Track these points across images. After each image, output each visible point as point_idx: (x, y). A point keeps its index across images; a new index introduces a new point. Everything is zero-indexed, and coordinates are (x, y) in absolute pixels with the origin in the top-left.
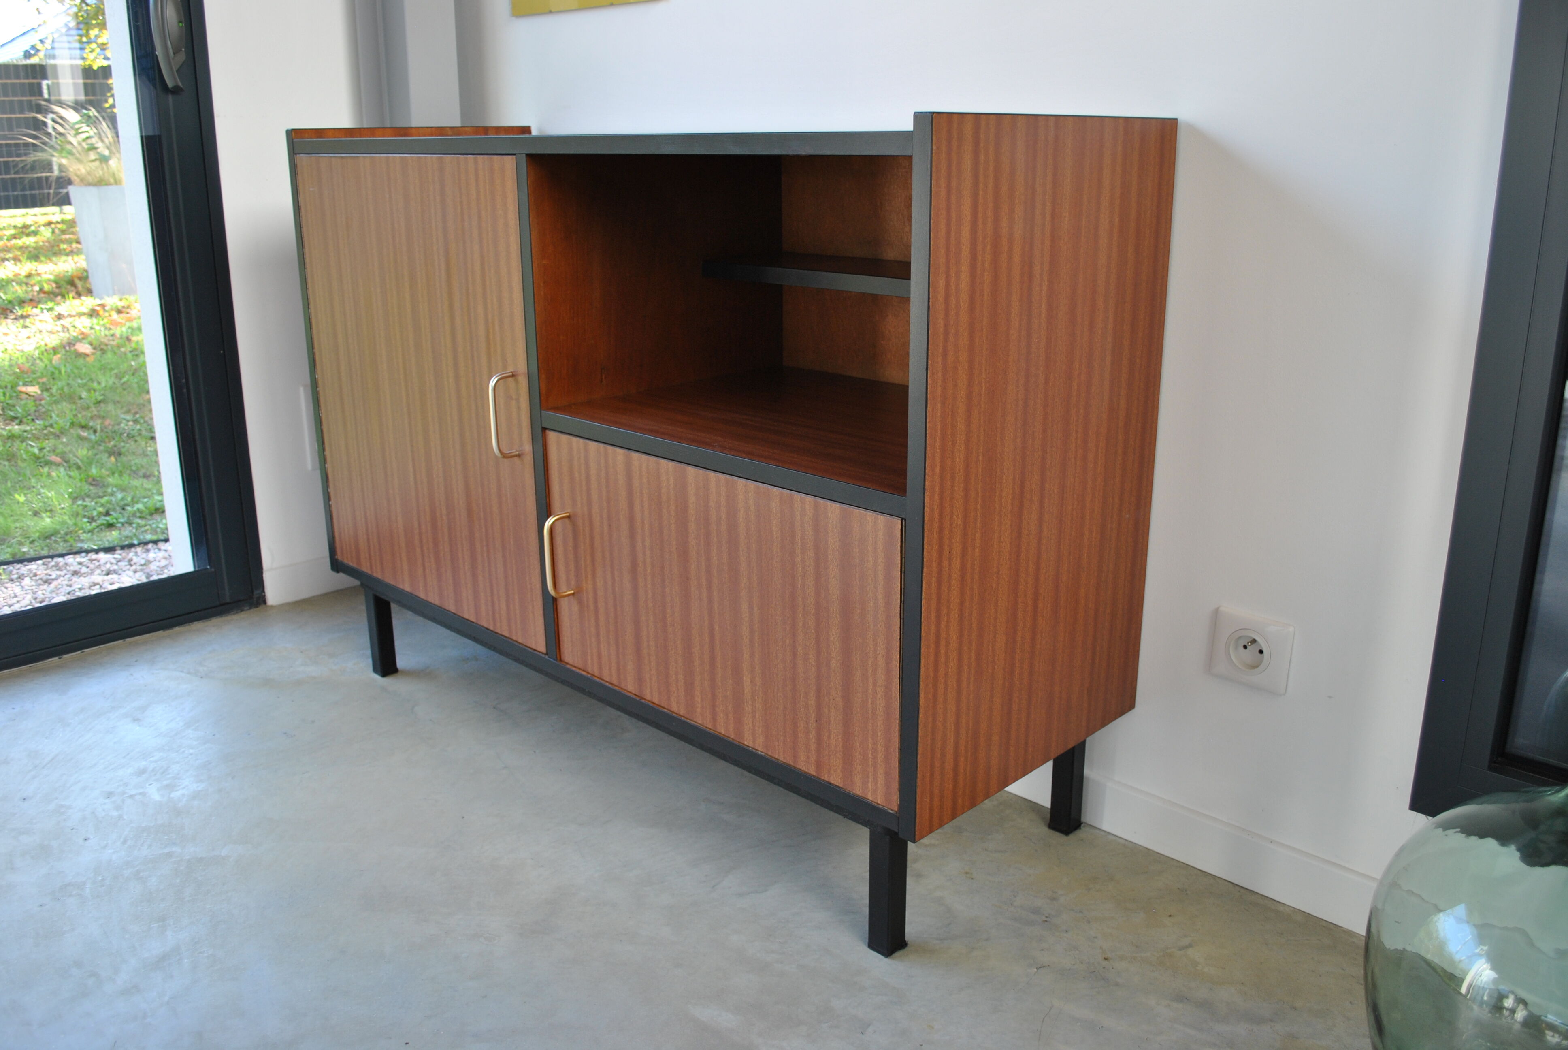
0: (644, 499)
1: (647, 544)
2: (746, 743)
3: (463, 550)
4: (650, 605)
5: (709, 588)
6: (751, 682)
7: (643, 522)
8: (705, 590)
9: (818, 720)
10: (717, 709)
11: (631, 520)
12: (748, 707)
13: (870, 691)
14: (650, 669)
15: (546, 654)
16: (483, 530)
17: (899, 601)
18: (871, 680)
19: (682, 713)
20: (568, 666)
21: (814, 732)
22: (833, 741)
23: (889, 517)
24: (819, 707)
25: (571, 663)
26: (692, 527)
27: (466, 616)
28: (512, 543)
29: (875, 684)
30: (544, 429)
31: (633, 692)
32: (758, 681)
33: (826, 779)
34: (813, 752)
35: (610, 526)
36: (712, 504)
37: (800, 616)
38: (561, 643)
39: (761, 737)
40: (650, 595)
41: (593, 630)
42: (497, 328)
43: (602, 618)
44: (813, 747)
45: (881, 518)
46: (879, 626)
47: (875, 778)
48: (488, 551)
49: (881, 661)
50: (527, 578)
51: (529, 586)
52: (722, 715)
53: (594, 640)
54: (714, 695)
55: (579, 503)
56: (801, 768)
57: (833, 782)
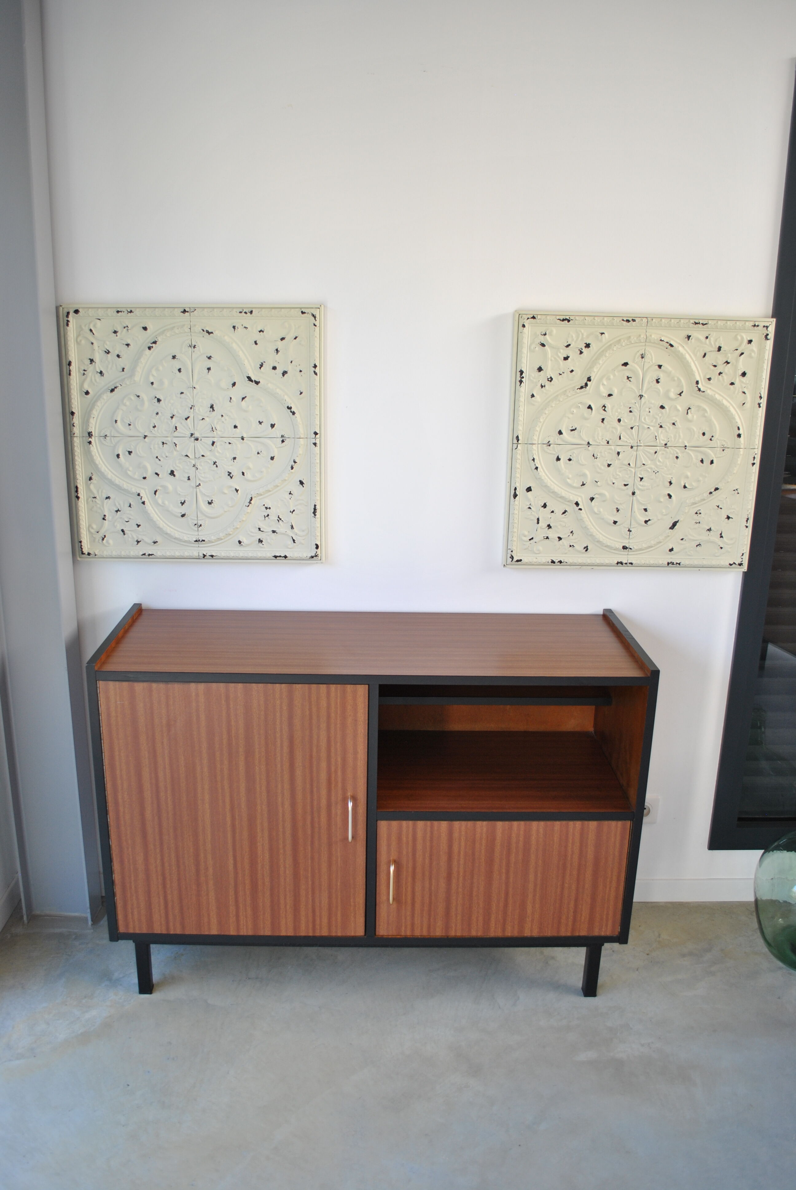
0: (462, 842)
1: (462, 862)
2: (525, 935)
3: (285, 898)
4: (460, 890)
5: (508, 872)
6: (532, 907)
7: (459, 852)
8: (504, 874)
9: (575, 912)
10: (506, 926)
11: (449, 853)
12: (528, 919)
13: (607, 891)
14: (456, 921)
15: (365, 935)
16: (310, 883)
19: (480, 935)
20: (383, 936)
21: (571, 918)
22: (583, 918)
23: (624, 821)
24: (576, 906)
25: (385, 934)
26: (498, 848)
27: (283, 933)
30: (377, 821)
31: (441, 935)
32: (537, 906)
33: (577, 934)
34: (570, 926)
35: (431, 859)
36: (514, 835)
37: (568, 871)
38: (377, 927)
39: (536, 930)
40: (461, 885)
41: (408, 913)
42: (339, 773)
43: (418, 906)
44: (570, 923)
45: (620, 823)
46: (615, 864)
47: (607, 925)
49: (615, 878)
50: (352, 900)
51: (352, 904)
52: (509, 928)
53: (409, 918)
54: (505, 920)
55: (404, 853)
56: (561, 935)
57: (581, 935)
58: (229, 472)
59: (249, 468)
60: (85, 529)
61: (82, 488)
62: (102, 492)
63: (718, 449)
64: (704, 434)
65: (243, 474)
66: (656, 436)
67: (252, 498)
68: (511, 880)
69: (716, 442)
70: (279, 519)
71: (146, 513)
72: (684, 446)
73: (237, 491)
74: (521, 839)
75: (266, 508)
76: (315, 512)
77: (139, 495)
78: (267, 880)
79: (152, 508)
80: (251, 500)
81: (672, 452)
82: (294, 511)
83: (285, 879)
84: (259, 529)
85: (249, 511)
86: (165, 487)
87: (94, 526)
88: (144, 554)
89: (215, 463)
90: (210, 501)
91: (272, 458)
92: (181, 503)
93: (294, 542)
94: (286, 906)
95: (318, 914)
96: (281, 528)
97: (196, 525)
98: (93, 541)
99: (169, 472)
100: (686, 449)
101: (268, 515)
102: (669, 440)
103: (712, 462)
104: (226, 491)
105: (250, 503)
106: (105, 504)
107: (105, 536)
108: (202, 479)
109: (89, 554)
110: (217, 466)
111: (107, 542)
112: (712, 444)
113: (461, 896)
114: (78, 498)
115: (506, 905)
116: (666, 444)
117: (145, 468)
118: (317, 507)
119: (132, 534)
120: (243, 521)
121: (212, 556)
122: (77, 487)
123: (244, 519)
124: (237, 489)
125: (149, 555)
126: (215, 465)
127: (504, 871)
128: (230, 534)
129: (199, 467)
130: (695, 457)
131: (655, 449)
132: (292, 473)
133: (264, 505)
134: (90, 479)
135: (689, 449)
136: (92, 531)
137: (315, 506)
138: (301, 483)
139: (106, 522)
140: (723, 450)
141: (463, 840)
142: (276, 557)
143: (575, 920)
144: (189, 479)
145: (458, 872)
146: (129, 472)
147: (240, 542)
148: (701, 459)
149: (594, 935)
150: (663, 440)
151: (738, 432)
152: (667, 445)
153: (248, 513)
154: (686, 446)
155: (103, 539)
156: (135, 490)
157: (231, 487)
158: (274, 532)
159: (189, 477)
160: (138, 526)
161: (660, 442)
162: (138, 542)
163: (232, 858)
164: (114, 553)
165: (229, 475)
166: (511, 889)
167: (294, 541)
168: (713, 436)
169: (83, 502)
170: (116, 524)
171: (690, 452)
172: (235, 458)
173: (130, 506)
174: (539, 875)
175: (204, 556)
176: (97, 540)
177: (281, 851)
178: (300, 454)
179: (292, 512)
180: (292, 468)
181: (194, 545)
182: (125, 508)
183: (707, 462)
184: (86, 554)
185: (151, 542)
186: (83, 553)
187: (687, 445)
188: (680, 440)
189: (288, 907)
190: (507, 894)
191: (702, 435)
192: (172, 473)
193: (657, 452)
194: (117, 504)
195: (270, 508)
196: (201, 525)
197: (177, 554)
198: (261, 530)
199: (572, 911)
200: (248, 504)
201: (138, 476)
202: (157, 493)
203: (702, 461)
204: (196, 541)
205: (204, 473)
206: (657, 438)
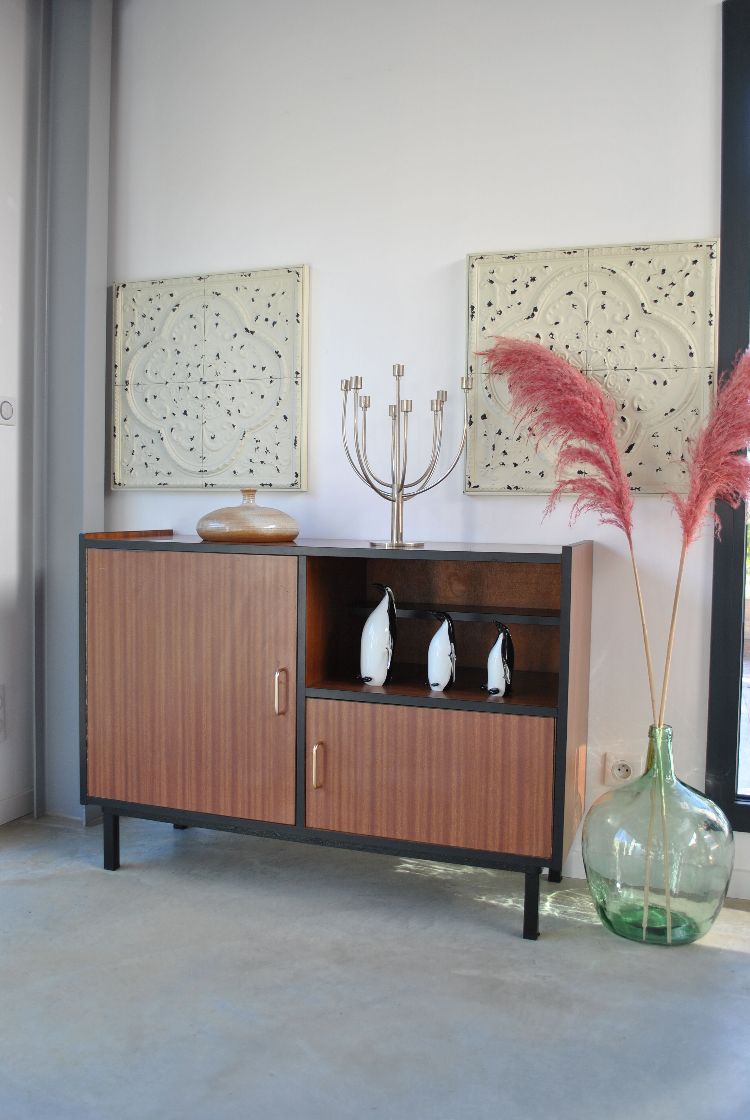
0: (384, 727)
1: (385, 750)
2: (451, 845)
3: (225, 774)
4: (384, 783)
5: (430, 767)
6: (457, 812)
7: (382, 739)
8: (427, 769)
9: (502, 822)
10: (431, 831)
11: (373, 740)
12: (454, 825)
13: (535, 801)
14: (381, 819)
15: (295, 825)
16: (246, 760)
17: (553, 755)
18: (535, 796)
19: (404, 839)
20: (313, 829)
21: (498, 830)
22: (511, 832)
23: (547, 718)
24: (502, 816)
25: (315, 827)
26: (419, 738)
27: (222, 813)
28: (272, 763)
29: (538, 797)
30: (306, 698)
31: (367, 834)
32: (462, 811)
33: (506, 851)
34: (498, 840)
35: (356, 744)
36: (434, 725)
37: (492, 772)
38: (307, 817)
39: (463, 840)
40: (385, 777)
41: (336, 804)
43: (344, 797)
44: (498, 837)
45: (543, 719)
46: (541, 769)
47: (536, 844)
48: (249, 771)
49: (542, 786)
50: (283, 783)
51: (284, 787)
52: (435, 834)
53: (336, 810)
54: (429, 825)
55: (331, 735)
56: (489, 850)
57: (510, 852)
58: (228, 410)
59: (244, 406)
60: (118, 463)
61: (119, 428)
62: (133, 431)
63: (671, 370)
64: (654, 355)
65: (239, 411)
66: (605, 360)
67: (245, 432)
68: (434, 777)
69: (669, 362)
70: (267, 451)
71: (163, 447)
72: (634, 368)
73: (234, 426)
74: (442, 729)
75: (257, 441)
76: (295, 444)
77: (159, 432)
78: (210, 752)
79: (169, 443)
80: (245, 434)
81: (623, 375)
82: (279, 443)
83: (225, 753)
84: (251, 460)
85: (243, 444)
86: (179, 425)
87: (126, 461)
88: (160, 484)
89: (218, 403)
90: (213, 437)
91: (262, 397)
92: (191, 438)
93: (278, 472)
94: (225, 784)
95: (253, 795)
96: (269, 459)
97: (201, 457)
98: (123, 473)
99: (183, 412)
100: (636, 371)
101: (258, 448)
102: (619, 363)
103: (665, 383)
104: (225, 427)
105: (243, 436)
106: (134, 441)
107: (133, 469)
108: (207, 417)
109: (120, 484)
110: (219, 406)
111: (134, 474)
112: (663, 365)
113: (385, 791)
114: (115, 436)
115: (430, 806)
116: (615, 368)
117: (165, 409)
118: (297, 438)
119: (153, 467)
120: (237, 453)
121: (212, 485)
122: (115, 428)
123: (238, 451)
124: (234, 425)
125: (164, 484)
126: (218, 405)
127: (426, 765)
128: (227, 465)
129: (205, 407)
130: (647, 379)
131: (605, 372)
132: (277, 409)
133: (255, 438)
134: (125, 420)
135: (639, 371)
136: (124, 464)
137: (296, 437)
138: (285, 418)
139: (134, 456)
140: (676, 371)
141: (385, 725)
142: (263, 485)
143: (502, 834)
144: (197, 418)
145: (382, 761)
146: (153, 414)
147: (235, 472)
148: (654, 381)
149: (524, 854)
150: (613, 364)
151: (689, 351)
152: (617, 368)
153: (241, 445)
154: (636, 368)
155: (131, 472)
156: (156, 428)
157: (229, 423)
158: (262, 462)
159: (197, 416)
160: (158, 459)
161: (609, 366)
162: (157, 473)
163: (181, 727)
164: (139, 483)
165: (228, 413)
166: (434, 787)
167: (278, 470)
168: (663, 357)
169: (118, 439)
170: (141, 458)
171: (642, 374)
172: (233, 398)
173: (153, 442)
174: (462, 773)
175: (206, 485)
176: (127, 472)
177: (222, 723)
178: (284, 392)
179: (277, 444)
180: (278, 404)
181: (198, 475)
182: (149, 445)
183: (660, 383)
184: (118, 484)
185: (166, 473)
186: (115, 484)
187: (638, 367)
188: (630, 363)
189: (227, 784)
190: (430, 792)
191: (652, 357)
192: (185, 413)
193: (607, 375)
194: (143, 441)
195: (259, 441)
196: (205, 458)
197: (186, 483)
198: (252, 461)
199: (498, 821)
200: (241, 438)
201: (160, 416)
202: (173, 431)
203: (655, 383)
204: (200, 471)
205: (209, 412)
206: (606, 361)
